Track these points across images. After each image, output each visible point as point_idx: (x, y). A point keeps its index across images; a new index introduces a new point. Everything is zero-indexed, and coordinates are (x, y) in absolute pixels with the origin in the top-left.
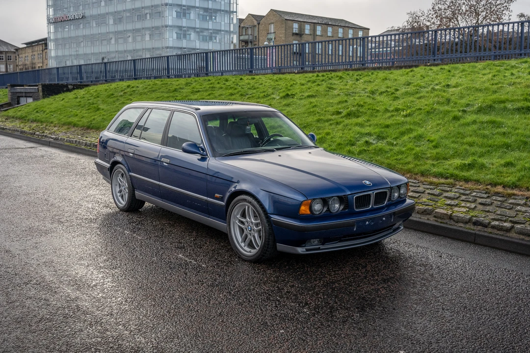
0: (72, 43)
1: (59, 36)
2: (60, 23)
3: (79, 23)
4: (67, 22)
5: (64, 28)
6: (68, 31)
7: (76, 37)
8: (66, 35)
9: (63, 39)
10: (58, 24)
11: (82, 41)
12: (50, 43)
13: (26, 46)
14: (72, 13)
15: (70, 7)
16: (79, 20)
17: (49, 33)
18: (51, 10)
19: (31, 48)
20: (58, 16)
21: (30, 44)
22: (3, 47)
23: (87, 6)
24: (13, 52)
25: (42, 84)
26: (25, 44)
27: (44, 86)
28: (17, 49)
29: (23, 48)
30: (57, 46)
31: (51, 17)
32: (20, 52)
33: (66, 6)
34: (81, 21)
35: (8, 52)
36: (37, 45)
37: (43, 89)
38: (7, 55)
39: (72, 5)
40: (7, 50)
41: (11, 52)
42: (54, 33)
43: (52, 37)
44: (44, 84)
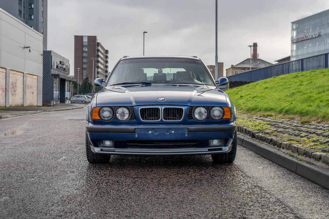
1: (300, 53)
2: (301, 42)
3: (316, 41)
4: (306, 41)
5: (304, 46)
6: (307, 48)
8: (305, 52)
9: (303, 55)
10: (299, 43)
12: (292, 59)
14: (311, 33)
15: (310, 29)
16: (315, 39)
17: (292, 51)
18: (295, 33)
20: (300, 36)
21: (281, 61)
22: (262, 64)
23: (323, 26)
25: (229, 82)
26: (277, 61)
31: (294, 38)
33: (306, 28)
34: (317, 39)
37: (230, 85)
39: (311, 27)
42: (296, 50)
43: (294, 54)
44: (231, 81)
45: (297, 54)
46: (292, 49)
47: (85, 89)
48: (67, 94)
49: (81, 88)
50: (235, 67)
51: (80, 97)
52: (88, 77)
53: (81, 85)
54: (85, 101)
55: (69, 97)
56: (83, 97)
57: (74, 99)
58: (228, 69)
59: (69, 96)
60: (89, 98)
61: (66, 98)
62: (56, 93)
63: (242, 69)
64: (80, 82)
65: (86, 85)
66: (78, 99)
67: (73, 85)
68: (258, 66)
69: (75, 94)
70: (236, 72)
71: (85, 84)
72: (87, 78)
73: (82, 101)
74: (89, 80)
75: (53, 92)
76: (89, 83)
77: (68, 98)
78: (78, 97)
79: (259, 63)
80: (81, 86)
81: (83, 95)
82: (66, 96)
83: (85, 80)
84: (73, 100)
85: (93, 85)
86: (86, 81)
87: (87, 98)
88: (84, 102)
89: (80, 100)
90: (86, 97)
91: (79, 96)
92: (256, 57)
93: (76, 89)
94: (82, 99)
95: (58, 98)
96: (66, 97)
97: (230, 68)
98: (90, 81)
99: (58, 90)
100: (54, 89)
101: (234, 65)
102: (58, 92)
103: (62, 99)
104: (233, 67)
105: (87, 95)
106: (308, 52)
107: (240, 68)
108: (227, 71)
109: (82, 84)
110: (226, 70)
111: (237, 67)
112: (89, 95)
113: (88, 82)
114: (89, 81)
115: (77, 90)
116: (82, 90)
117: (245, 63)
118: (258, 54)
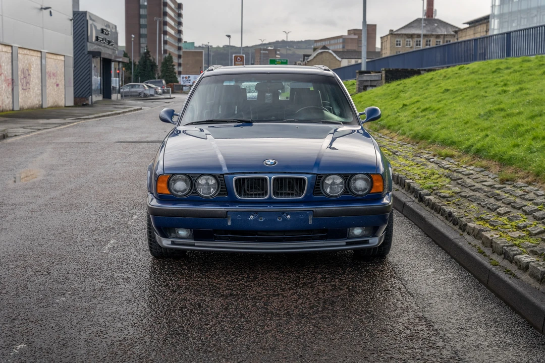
0: (521, 18)
1: (506, 9)
6: (518, 2)
7: (528, 9)
8: (515, 9)
9: (511, 13)
11: (536, 16)
12: (493, 20)
13: (467, 26)
17: (493, 6)
19: (473, 28)
21: (474, 24)
22: (442, 29)
24: (453, 35)
25: (385, 70)
26: (468, 23)
27: (387, 72)
28: (458, 31)
29: (464, 29)
30: (501, 24)
32: (460, 34)
35: (446, 35)
36: (481, 24)
37: (386, 76)
38: (446, 39)
40: (446, 33)
41: (451, 35)
42: (500, 6)
43: (496, 12)
44: (387, 69)
45: (502, 12)
46: (494, 4)
47: (144, 70)
48: (115, 82)
49: (137, 69)
50: (396, 33)
51: (137, 87)
52: (149, 50)
53: (137, 63)
54: (144, 94)
55: (118, 87)
56: (140, 87)
57: (126, 89)
58: (384, 37)
59: (118, 85)
60: (151, 89)
61: (113, 89)
62: (96, 79)
63: (408, 38)
64: (136, 60)
65: (145, 64)
66: (133, 90)
67: (124, 69)
68: (436, 32)
69: (127, 80)
70: (397, 41)
71: (144, 62)
72: (148, 52)
73: (140, 94)
74: (151, 55)
75: (90, 78)
76: (151, 60)
77: (116, 87)
78: (133, 86)
79: (437, 26)
80: (138, 66)
81: (141, 82)
82: (113, 84)
83: (144, 56)
84: (125, 92)
85: (157, 64)
86: (146, 57)
87: (147, 88)
88: (142, 95)
89: (136, 92)
90: (146, 86)
91: (135, 85)
92: (432, 16)
93: (129, 71)
94: (140, 90)
95: (99, 88)
96: (113, 87)
97: (387, 36)
98: (153, 58)
99: (99, 74)
100: (93, 73)
101: (395, 30)
102: (99, 78)
103: (107, 91)
104: (392, 33)
105: (147, 83)
106: (519, 9)
107: (405, 35)
108: (382, 40)
109: (139, 62)
110: (381, 38)
111: (399, 32)
112: (151, 83)
113: (149, 60)
114: (151, 58)
115: (131, 73)
116: (140, 73)
117: (412, 27)
118: (436, 10)
